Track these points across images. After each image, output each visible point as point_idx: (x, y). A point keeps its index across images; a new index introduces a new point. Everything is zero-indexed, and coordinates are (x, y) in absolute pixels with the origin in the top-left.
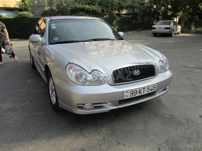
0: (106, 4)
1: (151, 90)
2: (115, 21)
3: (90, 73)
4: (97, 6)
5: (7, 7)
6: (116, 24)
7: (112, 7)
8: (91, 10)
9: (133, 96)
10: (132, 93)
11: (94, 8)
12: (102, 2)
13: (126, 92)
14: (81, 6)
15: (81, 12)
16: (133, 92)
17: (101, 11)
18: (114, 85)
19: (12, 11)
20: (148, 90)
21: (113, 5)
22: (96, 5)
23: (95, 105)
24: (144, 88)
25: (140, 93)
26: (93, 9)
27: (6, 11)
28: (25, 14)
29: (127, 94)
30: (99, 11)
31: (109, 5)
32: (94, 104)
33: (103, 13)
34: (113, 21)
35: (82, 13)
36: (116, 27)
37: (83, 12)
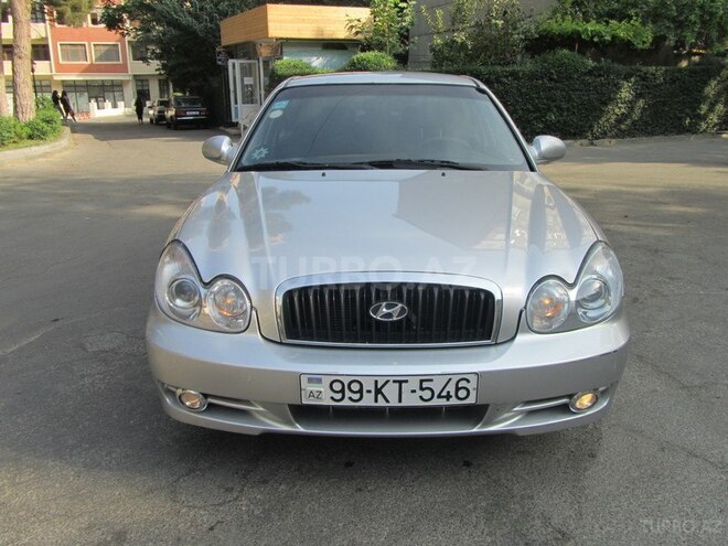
0: (681, 14)
1: (439, 396)
2: (713, 83)
3: (207, 285)
4: (636, 22)
5: (326, 37)
6: (719, 94)
7: (704, 23)
8: (608, 38)
9: (346, 403)
10: (337, 387)
11: (622, 30)
12: (664, 5)
13: (310, 380)
14: (569, 25)
15: (564, 46)
16: (341, 385)
17: (652, 44)
18: (281, 343)
19: (340, 52)
20: (427, 394)
21: (712, 15)
22: (630, 18)
23: (210, 400)
24: (400, 382)
25: (380, 396)
26: (614, 37)
27: (325, 52)
28: (369, 61)
29: (315, 388)
30: (644, 42)
31: (693, 17)
32: (206, 396)
33: (678, 49)
34: (706, 83)
35: (566, 51)
36: (720, 108)
37: (572, 48)
